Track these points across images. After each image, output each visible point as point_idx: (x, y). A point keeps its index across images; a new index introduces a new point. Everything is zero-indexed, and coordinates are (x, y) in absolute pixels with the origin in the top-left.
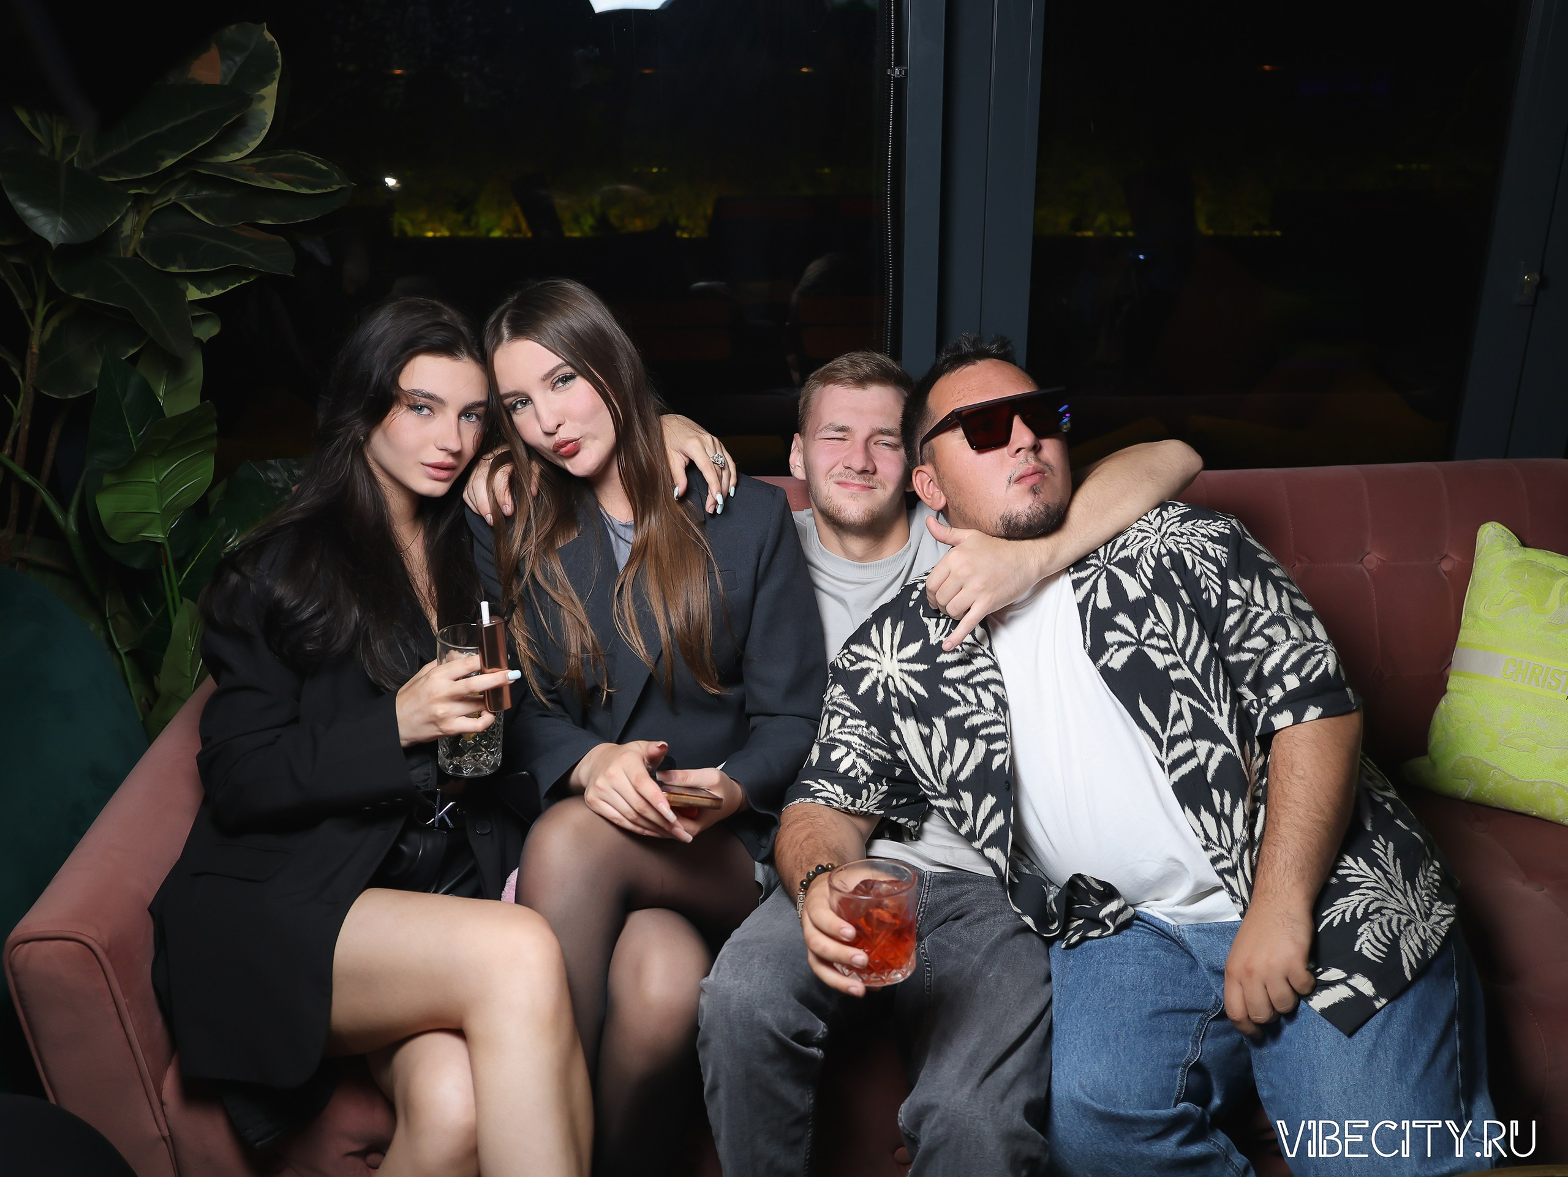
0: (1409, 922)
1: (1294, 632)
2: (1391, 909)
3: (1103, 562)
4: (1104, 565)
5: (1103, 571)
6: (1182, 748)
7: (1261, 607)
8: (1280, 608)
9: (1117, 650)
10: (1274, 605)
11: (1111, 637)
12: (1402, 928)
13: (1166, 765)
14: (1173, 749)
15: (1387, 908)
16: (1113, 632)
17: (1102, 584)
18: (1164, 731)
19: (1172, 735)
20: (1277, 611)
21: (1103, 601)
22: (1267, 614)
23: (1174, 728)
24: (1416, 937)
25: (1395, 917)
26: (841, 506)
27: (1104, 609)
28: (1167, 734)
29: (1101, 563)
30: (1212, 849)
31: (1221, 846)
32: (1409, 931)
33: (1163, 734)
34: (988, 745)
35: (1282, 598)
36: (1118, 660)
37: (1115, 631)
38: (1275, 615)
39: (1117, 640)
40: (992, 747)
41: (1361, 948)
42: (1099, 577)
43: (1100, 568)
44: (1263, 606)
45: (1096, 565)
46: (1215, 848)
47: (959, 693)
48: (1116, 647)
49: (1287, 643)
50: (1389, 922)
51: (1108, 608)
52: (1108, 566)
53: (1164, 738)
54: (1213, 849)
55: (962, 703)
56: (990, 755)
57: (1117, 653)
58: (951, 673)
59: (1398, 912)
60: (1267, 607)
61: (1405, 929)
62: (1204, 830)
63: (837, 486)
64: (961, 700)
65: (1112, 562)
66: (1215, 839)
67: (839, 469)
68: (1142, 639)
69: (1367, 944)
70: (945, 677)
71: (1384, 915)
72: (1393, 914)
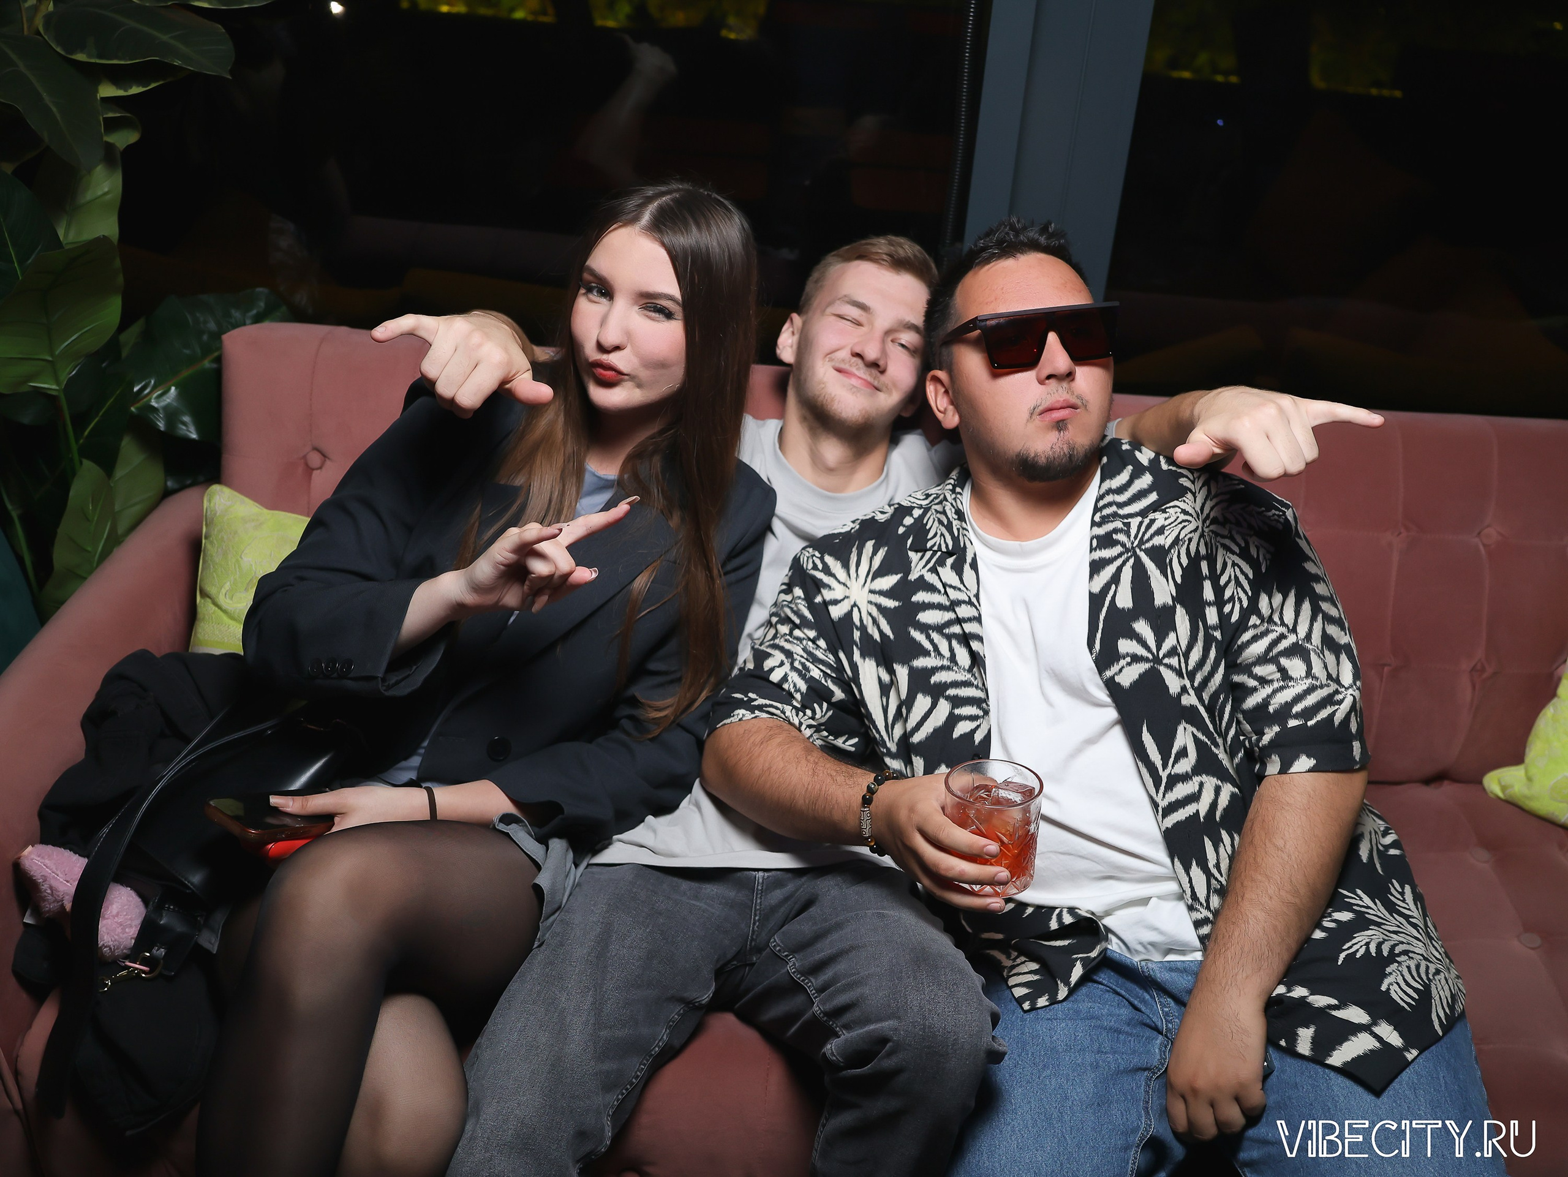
0: (1438, 972)
1: (1317, 669)
2: (1418, 954)
3: (1133, 543)
4: (1133, 547)
5: (1131, 556)
6: (1181, 791)
7: (1288, 628)
8: (1308, 637)
9: (1129, 664)
10: (1302, 630)
11: (1126, 646)
12: (1431, 976)
13: (1160, 806)
14: (1172, 790)
15: (1415, 953)
16: (1129, 640)
17: (1127, 574)
18: (1165, 766)
19: (1172, 773)
20: (1304, 639)
21: (1124, 599)
22: (1292, 639)
23: (1176, 766)
24: (1446, 988)
25: (1423, 963)
26: (835, 396)
27: (1123, 609)
28: (1167, 771)
29: (1130, 543)
30: (1197, 910)
31: (1208, 908)
32: (1439, 981)
33: (1164, 770)
34: (953, 708)
35: (1315, 624)
36: (1128, 675)
37: (1131, 640)
38: (1300, 643)
39: (1131, 651)
40: (957, 711)
41: (1388, 989)
42: (1124, 563)
43: (1127, 550)
44: (1291, 628)
45: (1123, 545)
46: (1202, 910)
47: (932, 641)
48: (1128, 659)
49: (1305, 681)
50: (1418, 967)
51: (1128, 609)
52: (1138, 550)
53: (1164, 775)
54: (1199, 911)
55: (933, 654)
56: (952, 720)
57: (1129, 668)
58: (927, 617)
59: (1426, 959)
60: (1294, 630)
61: (1434, 978)
62: (1192, 887)
63: (835, 372)
64: (932, 650)
65: (1143, 547)
66: (1203, 900)
67: (844, 354)
68: (1161, 656)
69: (1395, 987)
70: (918, 621)
71: (1412, 958)
72: (1420, 960)
